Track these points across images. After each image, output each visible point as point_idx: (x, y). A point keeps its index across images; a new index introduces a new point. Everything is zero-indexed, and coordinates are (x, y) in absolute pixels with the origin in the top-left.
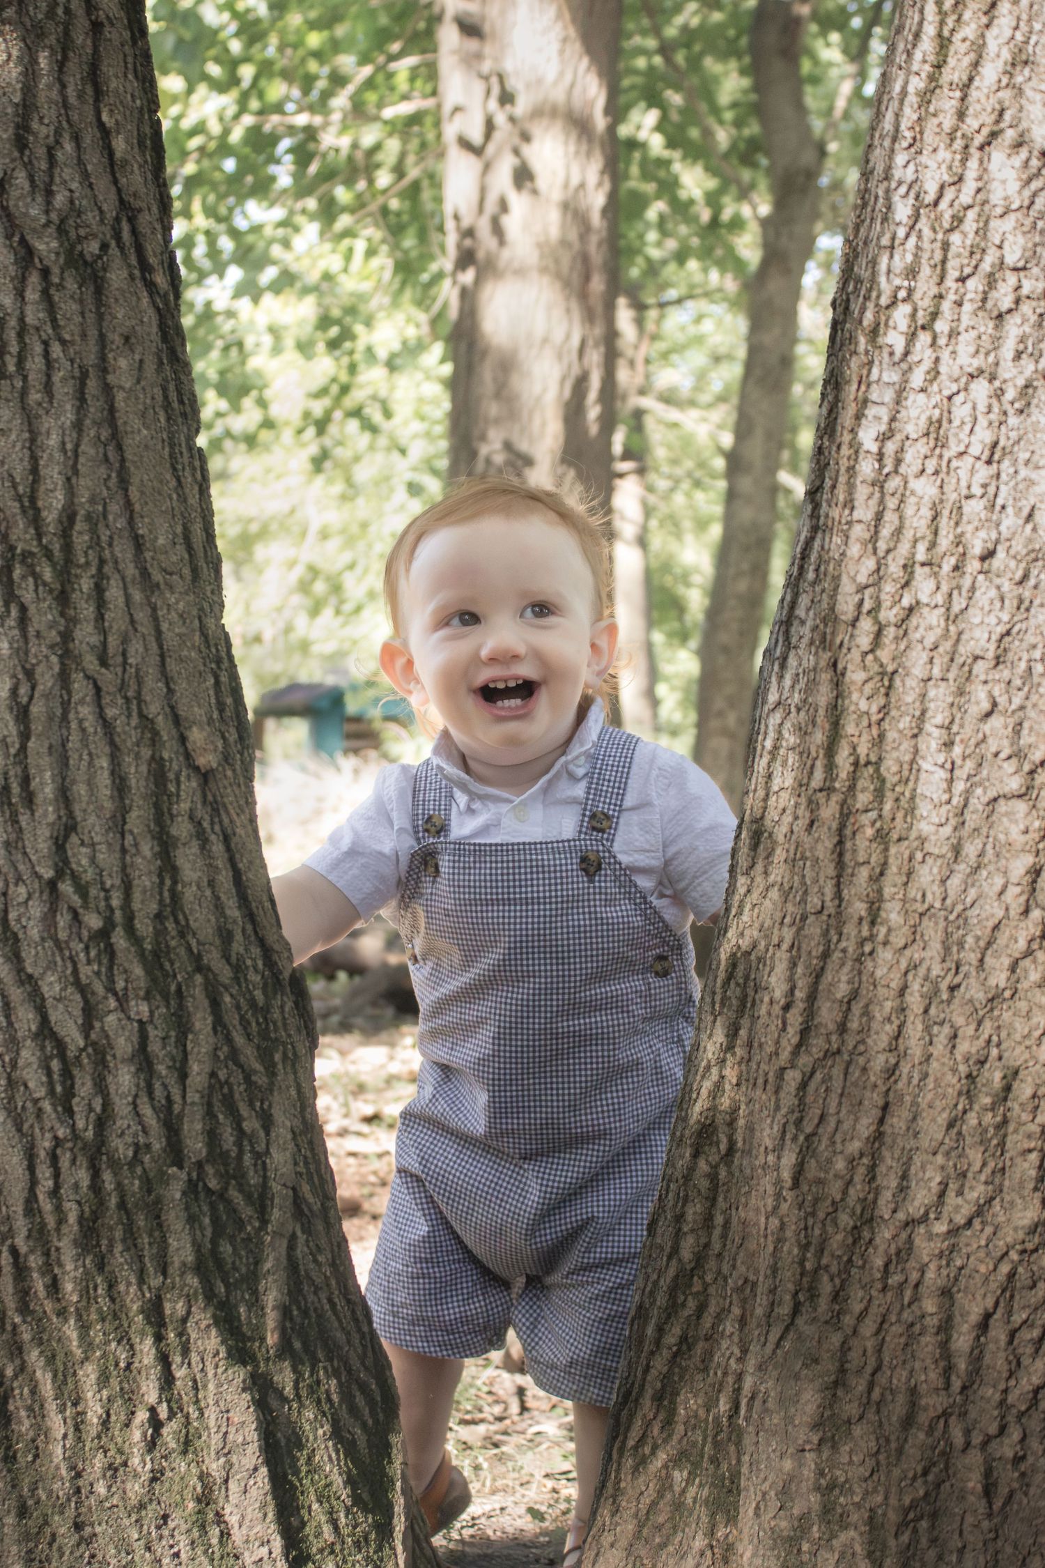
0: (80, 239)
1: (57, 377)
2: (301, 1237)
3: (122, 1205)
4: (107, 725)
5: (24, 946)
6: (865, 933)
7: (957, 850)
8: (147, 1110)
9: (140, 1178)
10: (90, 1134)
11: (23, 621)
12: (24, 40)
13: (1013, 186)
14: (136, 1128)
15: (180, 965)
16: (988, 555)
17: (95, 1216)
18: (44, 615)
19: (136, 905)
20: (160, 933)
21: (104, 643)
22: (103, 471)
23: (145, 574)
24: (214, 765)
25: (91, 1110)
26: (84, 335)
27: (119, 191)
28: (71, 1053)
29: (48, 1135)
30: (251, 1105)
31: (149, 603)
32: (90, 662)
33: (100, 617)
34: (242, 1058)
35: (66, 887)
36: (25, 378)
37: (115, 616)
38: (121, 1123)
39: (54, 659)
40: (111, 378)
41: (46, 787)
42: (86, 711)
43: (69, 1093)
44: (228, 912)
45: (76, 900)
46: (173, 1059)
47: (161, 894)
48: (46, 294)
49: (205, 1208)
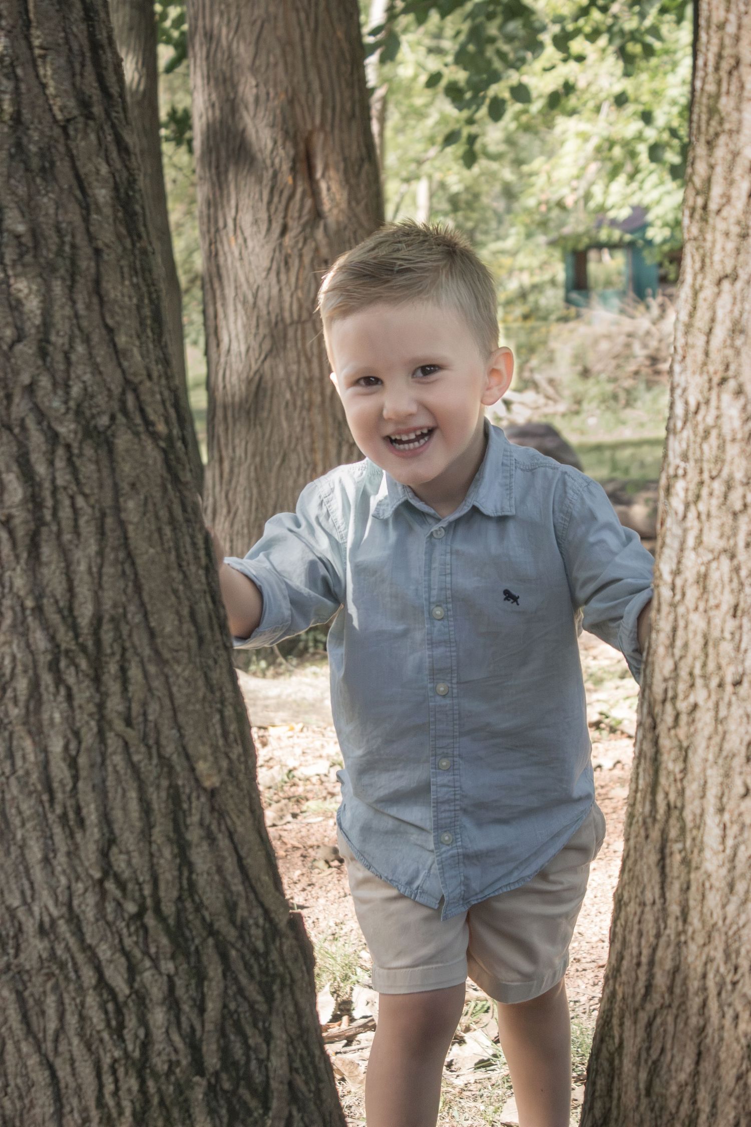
0: (93, 417)
1: (82, 521)
2: (296, 1115)
3: (162, 1102)
4: (134, 768)
5: (84, 924)
6: (680, 928)
7: (731, 886)
8: (176, 1038)
9: (174, 1085)
10: (137, 1054)
11: (70, 697)
12: (41, 275)
13: (737, 423)
14: (169, 1049)
15: (196, 931)
16: (737, 683)
17: (144, 1111)
18: (84, 693)
19: (162, 894)
20: (179, 912)
21: (129, 709)
22: (121, 584)
23: (157, 652)
24: (217, 784)
25: (136, 1036)
26: (101, 486)
27: (123, 372)
28: (121, 998)
29: (109, 1055)
30: (255, 1026)
31: (163, 673)
32: (119, 725)
33: (125, 689)
34: (247, 994)
35: (110, 885)
36: (59, 524)
37: (136, 689)
38: (158, 1047)
39: (93, 724)
40: (123, 516)
41: (92, 815)
42: (118, 759)
43: (121, 1026)
44: (234, 888)
45: (118, 894)
46: (194, 1000)
47: (181, 883)
48: (70, 461)
49: (222, 1102)
